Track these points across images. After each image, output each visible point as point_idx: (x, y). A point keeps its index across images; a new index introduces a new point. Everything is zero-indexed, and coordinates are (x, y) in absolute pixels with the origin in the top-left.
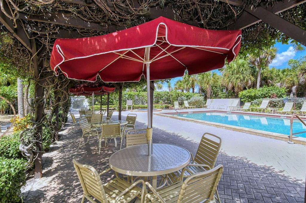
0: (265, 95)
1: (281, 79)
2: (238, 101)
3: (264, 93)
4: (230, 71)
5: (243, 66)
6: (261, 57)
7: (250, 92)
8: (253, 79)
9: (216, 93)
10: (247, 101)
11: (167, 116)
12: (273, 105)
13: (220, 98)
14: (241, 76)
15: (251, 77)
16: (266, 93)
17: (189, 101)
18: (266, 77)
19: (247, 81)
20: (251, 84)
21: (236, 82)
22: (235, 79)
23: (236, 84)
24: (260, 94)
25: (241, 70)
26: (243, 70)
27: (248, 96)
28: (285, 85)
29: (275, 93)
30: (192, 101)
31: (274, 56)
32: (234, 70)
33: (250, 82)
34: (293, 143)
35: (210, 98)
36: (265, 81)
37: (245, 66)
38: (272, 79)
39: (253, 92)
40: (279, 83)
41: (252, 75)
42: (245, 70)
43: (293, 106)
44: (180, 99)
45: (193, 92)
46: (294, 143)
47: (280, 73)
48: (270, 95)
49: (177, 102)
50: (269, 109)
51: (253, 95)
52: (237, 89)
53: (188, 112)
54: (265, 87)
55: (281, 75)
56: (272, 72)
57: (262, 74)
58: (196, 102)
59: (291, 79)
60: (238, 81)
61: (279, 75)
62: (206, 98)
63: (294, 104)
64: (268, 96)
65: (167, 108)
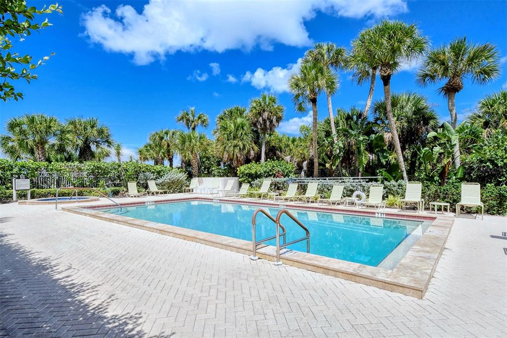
0: (268, 173)
1: (291, 150)
2: (233, 181)
3: (267, 170)
4: (224, 134)
5: (242, 128)
6: (264, 116)
7: (250, 169)
8: (256, 148)
9: (209, 168)
10: (246, 181)
11: (86, 214)
12: (276, 187)
13: (214, 176)
14: (240, 143)
15: (254, 145)
16: (270, 171)
17: (160, 181)
18: (273, 147)
19: (249, 151)
20: (255, 156)
21: (234, 152)
22: (232, 147)
23: (234, 154)
24: (262, 172)
25: (240, 133)
26: (242, 134)
27: (247, 174)
28: (297, 159)
29: (280, 170)
30: (166, 181)
31: (281, 117)
32: (231, 132)
33: (252, 153)
34: (257, 258)
35: (198, 177)
36: (273, 153)
37: (245, 128)
38: (281, 150)
39: (254, 168)
40: (289, 157)
41: (255, 143)
42: (245, 134)
43: (298, 189)
44: (142, 177)
45: (171, 165)
46: (259, 258)
47: (290, 143)
48: (275, 172)
49: (135, 184)
50: (272, 194)
51: (253, 172)
52: (236, 162)
53: (144, 203)
54: (269, 162)
55: (292, 146)
56: (280, 141)
57: (268, 143)
58: (173, 182)
59: (301, 152)
60: (237, 150)
61: (288, 146)
62: (190, 176)
63: (298, 186)
64: (273, 174)
65: (116, 193)
